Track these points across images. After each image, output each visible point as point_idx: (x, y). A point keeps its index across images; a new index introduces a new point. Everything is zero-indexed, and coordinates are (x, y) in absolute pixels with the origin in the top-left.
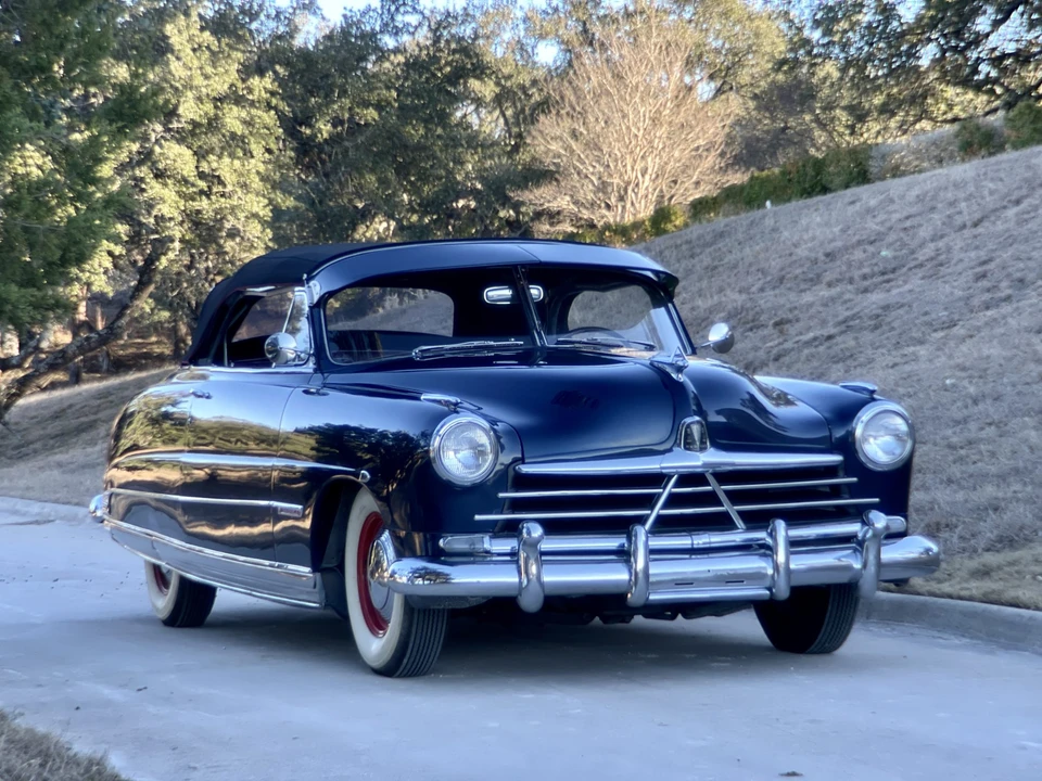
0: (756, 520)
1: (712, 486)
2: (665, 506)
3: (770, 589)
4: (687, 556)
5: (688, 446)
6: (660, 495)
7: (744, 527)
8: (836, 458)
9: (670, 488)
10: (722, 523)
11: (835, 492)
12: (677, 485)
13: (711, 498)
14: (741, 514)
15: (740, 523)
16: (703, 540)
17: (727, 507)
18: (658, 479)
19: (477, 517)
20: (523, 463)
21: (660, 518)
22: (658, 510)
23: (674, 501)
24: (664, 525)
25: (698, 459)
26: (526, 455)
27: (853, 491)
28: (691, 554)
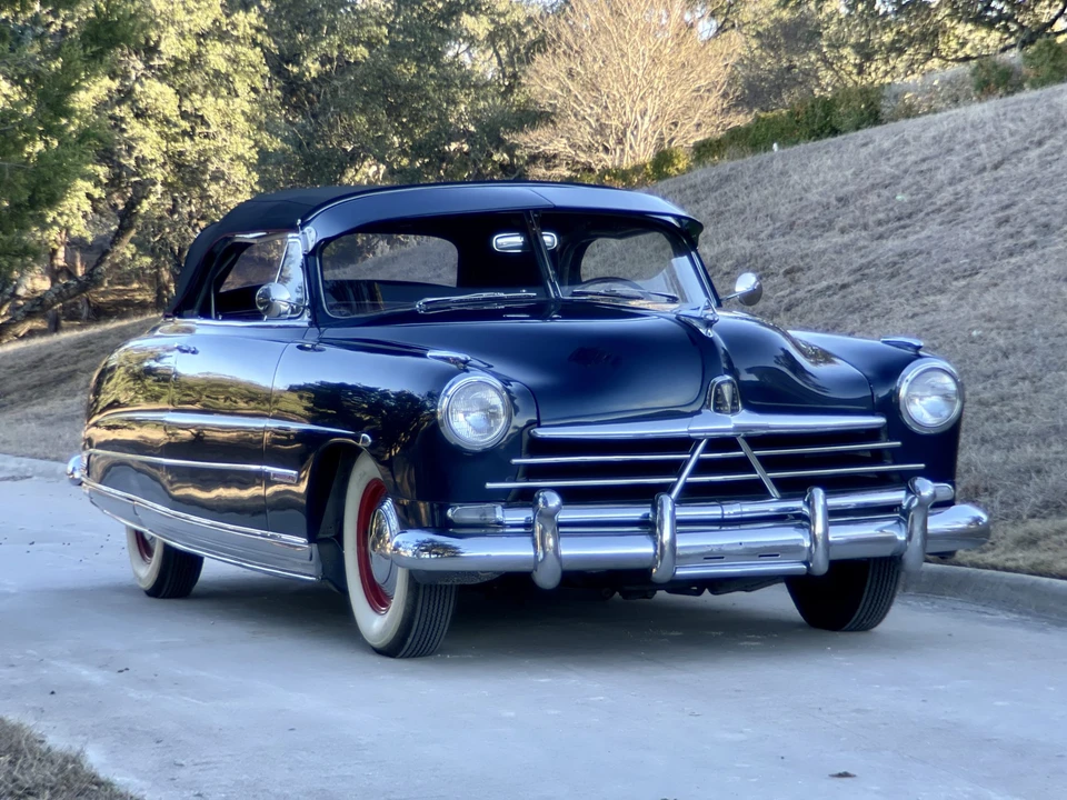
0: (791, 488)
1: (744, 451)
2: (692, 474)
3: (806, 563)
4: (717, 528)
5: (719, 408)
6: (686, 462)
7: (778, 495)
8: (878, 420)
9: (698, 453)
10: (755, 491)
11: (877, 457)
12: (706, 450)
13: (743, 465)
14: (775, 481)
15: (773, 491)
16: (733, 509)
17: (760, 474)
18: (685, 444)
19: (489, 485)
20: (539, 426)
21: (687, 487)
22: (685, 477)
23: (702, 467)
24: (692, 494)
25: (729, 422)
26: (542, 418)
27: (896, 455)
28: (721, 525)
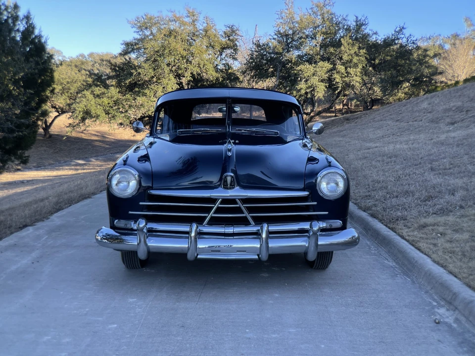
0: (259, 221)
1: (240, 204)
2: (215, 213)
3: (258, 255)
4: (223, 237)
6: (213, 207)
7: (254, 224)
8: (306, 193)
9: (218, 204)
10: (244, 222)
11: (307, 208)
12: (221, 203)
13: (239, 210)
14: (253, 217)
16: (230, 230)
17: (246, 214)
18: (213, 201)
19: (130, 212)
20: (152, 190)
21: (212, 218)
22: (212, 214)
23: (219, 210)
24: (214, 222)
25: (228, 193)
26: (154, 186)
27: (314, 208)
28: (225, 236)
